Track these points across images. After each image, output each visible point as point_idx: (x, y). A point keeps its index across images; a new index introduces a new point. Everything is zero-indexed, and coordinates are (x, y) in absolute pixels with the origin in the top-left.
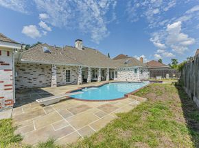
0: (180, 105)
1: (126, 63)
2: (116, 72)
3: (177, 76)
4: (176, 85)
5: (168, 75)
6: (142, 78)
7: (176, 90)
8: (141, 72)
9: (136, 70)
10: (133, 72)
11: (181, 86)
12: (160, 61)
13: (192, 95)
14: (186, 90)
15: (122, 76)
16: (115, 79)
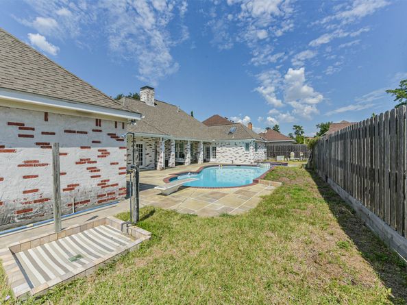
0: (316, 187)
1: (230, 133)
2: (214, 149)
3: (305, 155)
4: (306, 168)
5: (292, 154)
6: (257, 158)
7: (308, 174)
8: (256, 148)
9: (247, 146)
10: (244, 149)
11: (313, 169)
12: (276, 129)
13: (327, 178)
14: (320, 173)
15: (224, 155)
16: (212, 160)
